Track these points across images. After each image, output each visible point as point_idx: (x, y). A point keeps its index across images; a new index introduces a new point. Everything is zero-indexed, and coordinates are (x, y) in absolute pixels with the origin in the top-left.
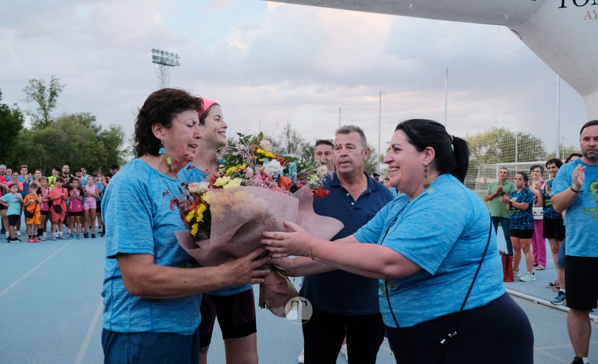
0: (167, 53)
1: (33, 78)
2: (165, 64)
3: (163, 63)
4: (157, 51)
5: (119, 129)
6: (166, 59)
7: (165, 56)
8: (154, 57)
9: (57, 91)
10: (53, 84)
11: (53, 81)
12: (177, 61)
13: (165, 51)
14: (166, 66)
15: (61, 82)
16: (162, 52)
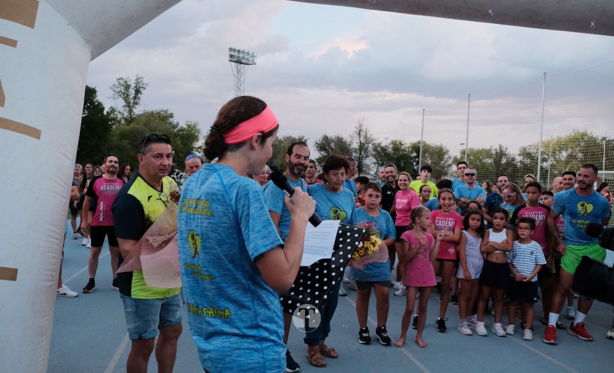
0: (243, 52)
1: (120, 77)
2: (241, 63)
3: (239, 62)
4: (234, 50)
5: (195, 126)
6: (243, 58)
7: (241, 55)
8: (231, 56)
9: (141, 89)
10: (137, 83)
11: (137, 79)
12: (253, 60)
13: (241, 50)
14: (242, 65)
15: (145, 81)
16: (239, 51)
